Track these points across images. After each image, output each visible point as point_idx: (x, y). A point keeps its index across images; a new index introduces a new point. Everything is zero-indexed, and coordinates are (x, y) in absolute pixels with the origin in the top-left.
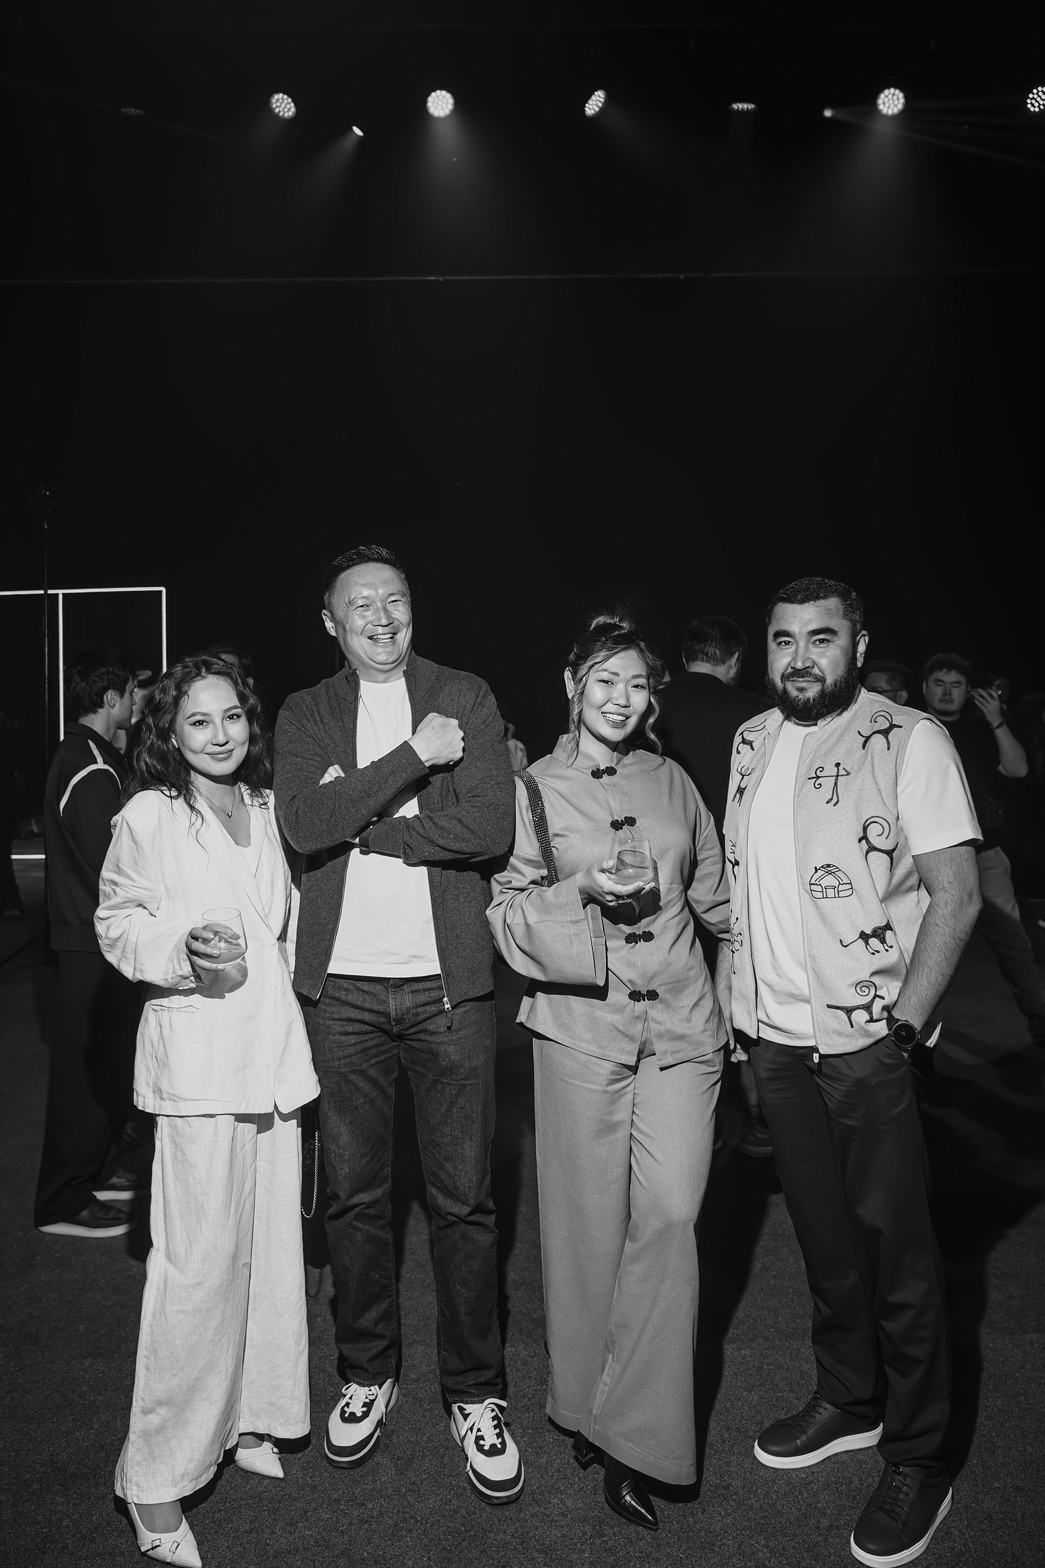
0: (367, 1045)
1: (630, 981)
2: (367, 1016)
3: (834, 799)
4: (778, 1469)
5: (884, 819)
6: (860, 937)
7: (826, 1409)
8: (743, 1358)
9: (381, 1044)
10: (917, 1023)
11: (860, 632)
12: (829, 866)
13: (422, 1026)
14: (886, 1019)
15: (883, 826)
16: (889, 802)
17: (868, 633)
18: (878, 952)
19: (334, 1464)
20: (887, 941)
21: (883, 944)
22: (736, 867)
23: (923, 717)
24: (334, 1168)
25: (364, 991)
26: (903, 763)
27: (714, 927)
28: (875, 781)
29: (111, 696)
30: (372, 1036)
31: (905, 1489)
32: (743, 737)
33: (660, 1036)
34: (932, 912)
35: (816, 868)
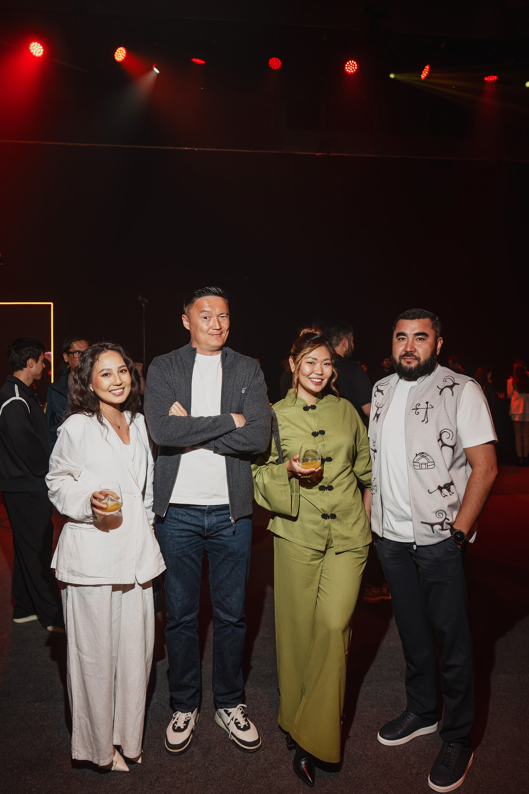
0: (192, 542)
1: (322, 509)
2: (192, 528)
3: (426, 420)
4: (389, 746)
5: (450, 430)
6: (438, 489)
7: (412, 716)
8: (367, 691)
9: (198, 542)
10: (465, 531)
11: (439, 337)
12: (423, 453)
13: (220, 533)
14: (450, 529)
15: (449, 434)
16: (453, 421)
17: (443, 338)
18: (446, 496)
19: (170, 753)
20: (451, 490)
21: (449, 492)
22: (375, 453)
23: (469, 380)
24: (173, 604)
25: (191, 515)
26: (460, 402)
27: (365, 482)
28: (446, 411)
29: (31, 362)
30: (194, 537)
31: (453, 754)
32: (377, 388)
33: (336, 537)
34: (473, 477)
35: (416, 454)
